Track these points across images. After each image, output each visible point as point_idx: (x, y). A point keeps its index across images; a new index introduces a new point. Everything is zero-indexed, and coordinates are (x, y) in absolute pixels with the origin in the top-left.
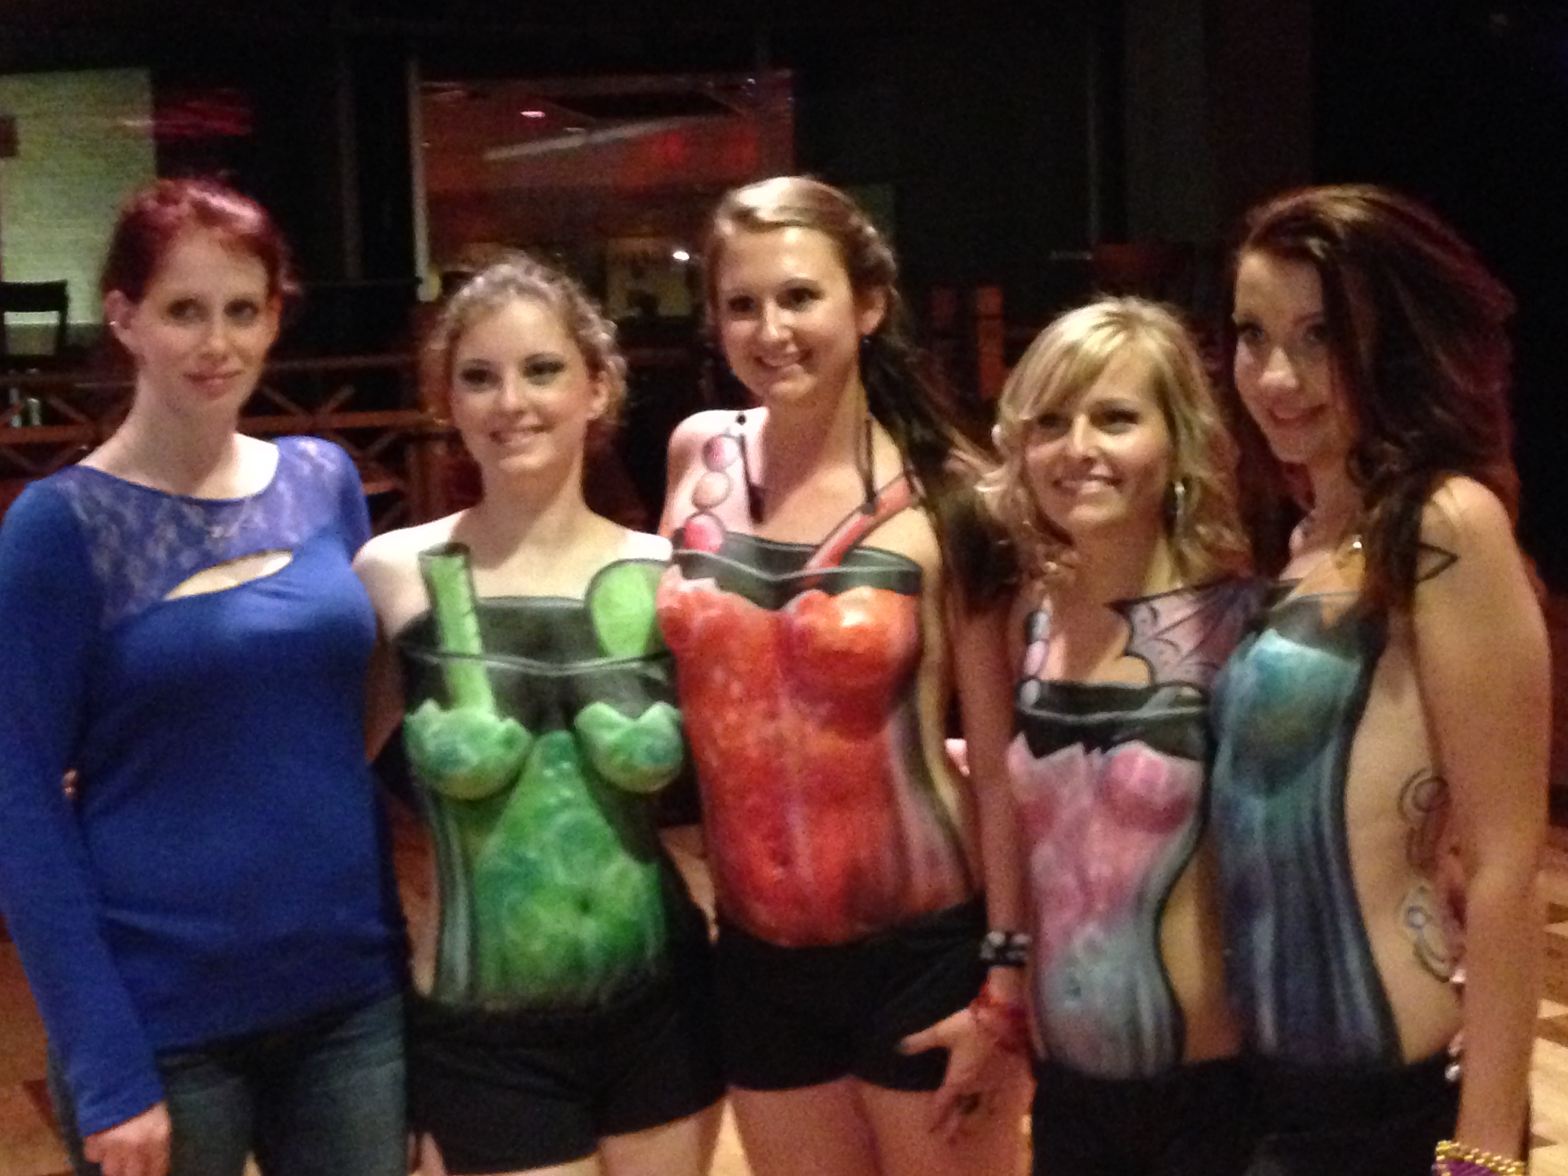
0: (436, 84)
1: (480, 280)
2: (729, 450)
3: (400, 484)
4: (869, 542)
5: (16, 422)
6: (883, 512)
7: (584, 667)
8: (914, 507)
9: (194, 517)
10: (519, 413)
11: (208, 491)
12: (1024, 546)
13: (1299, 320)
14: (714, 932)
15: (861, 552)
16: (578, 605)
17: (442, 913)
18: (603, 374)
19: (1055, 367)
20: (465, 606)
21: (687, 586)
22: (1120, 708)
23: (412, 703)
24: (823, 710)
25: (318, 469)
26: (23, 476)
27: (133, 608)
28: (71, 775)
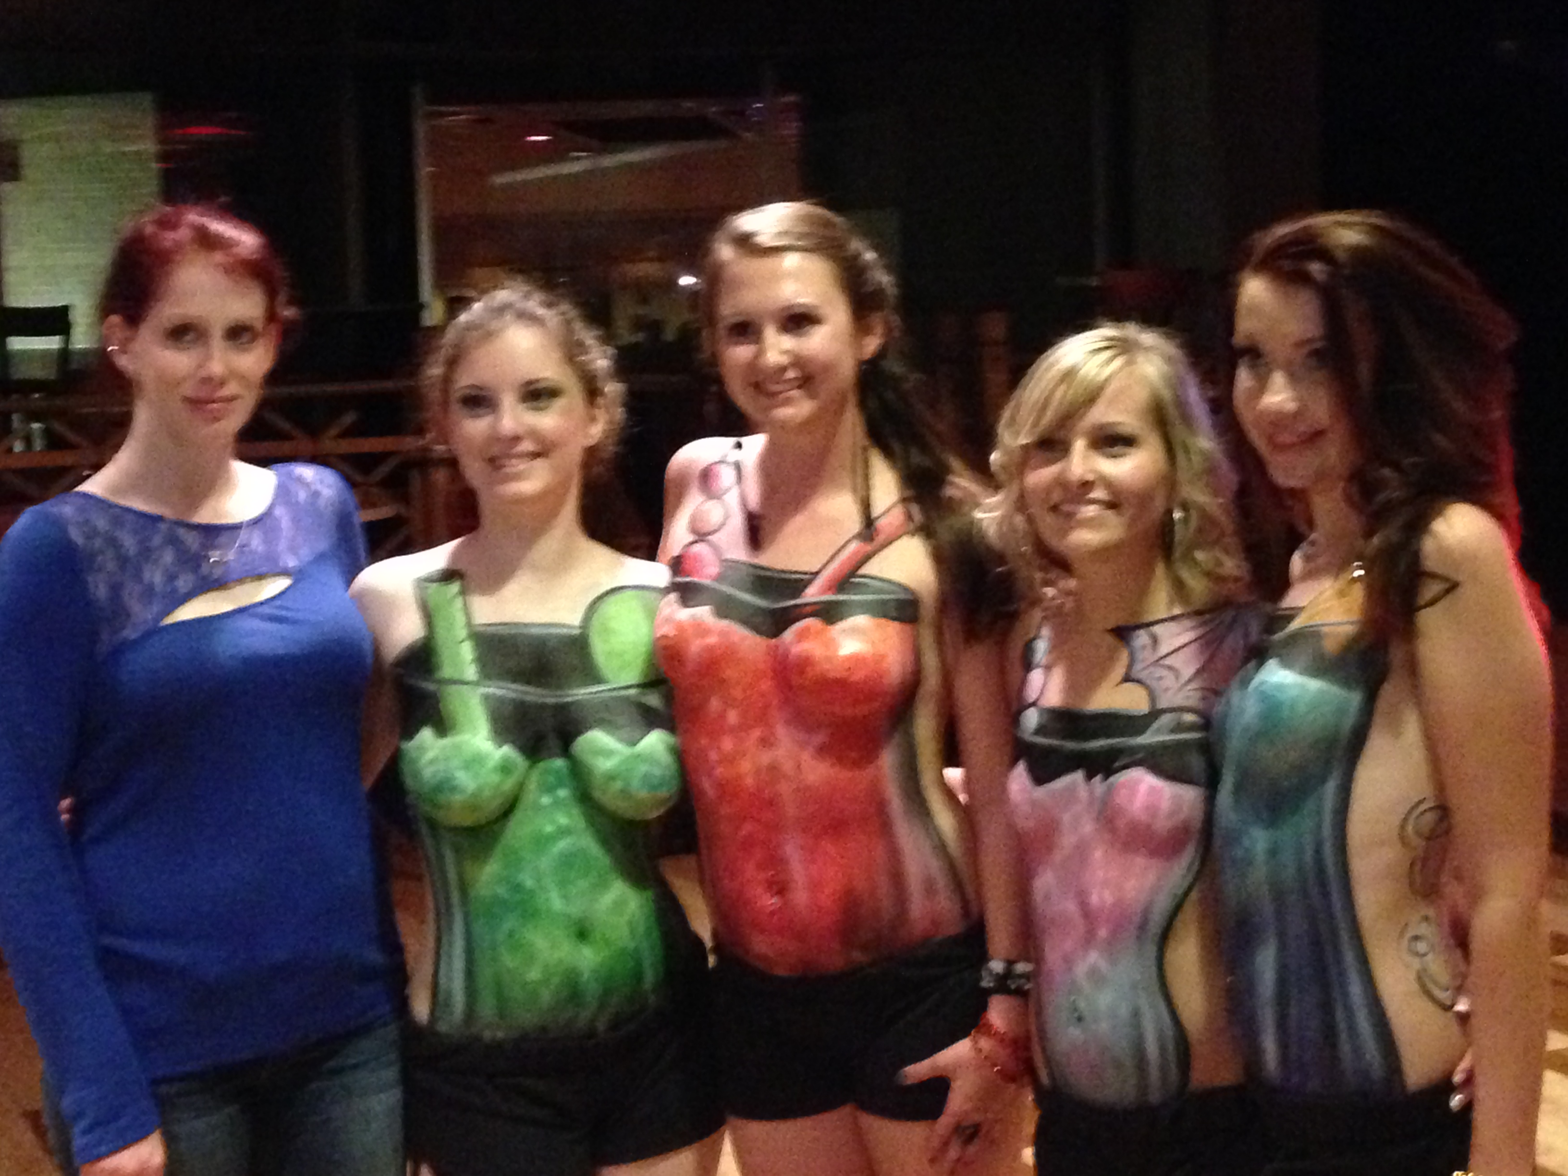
0: (443, 109)
1: (477, 306)
2: (726, 477)
3: (403, 511)
4: (865, 570)
5: (18, 447)
6: (880, 539)
7: (581, 693)
8: (913, 533)
9: (192, 540)
10: (516, 439)
11: (205, 516)
12: (1024, 573)
13: (1299, 344)
14: (712, 960)
15: (857, 580)
16: (576, 632)
17: (438, 940)
18: (600, 401)
19: (1052, 392)
20: (462, 633)
21: (685, 614)
22: (1122, 735)
23: (409, 731)
24: (819, 738)
25: (316, 494)
26: (24, 500)
27: (130, 633)
28: (65, 803)
